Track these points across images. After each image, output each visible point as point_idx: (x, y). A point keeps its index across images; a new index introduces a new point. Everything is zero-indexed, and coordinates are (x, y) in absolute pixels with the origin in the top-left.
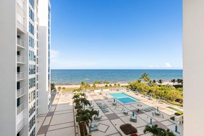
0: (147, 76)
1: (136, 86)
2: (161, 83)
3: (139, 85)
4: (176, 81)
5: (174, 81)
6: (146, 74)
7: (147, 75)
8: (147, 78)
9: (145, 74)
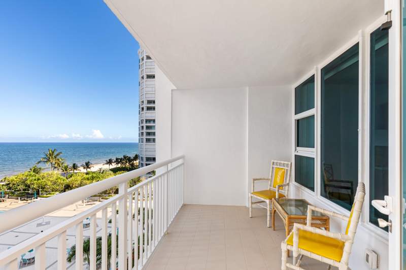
0: (58, 157)
1: (28, 182)
2: (89, 168)
3: (38, 179)
4: (113, 161)
5: (110, 162)
6: (56, 153)
7: (57, 155)
8: (58, 160)
9: (53, 152)
